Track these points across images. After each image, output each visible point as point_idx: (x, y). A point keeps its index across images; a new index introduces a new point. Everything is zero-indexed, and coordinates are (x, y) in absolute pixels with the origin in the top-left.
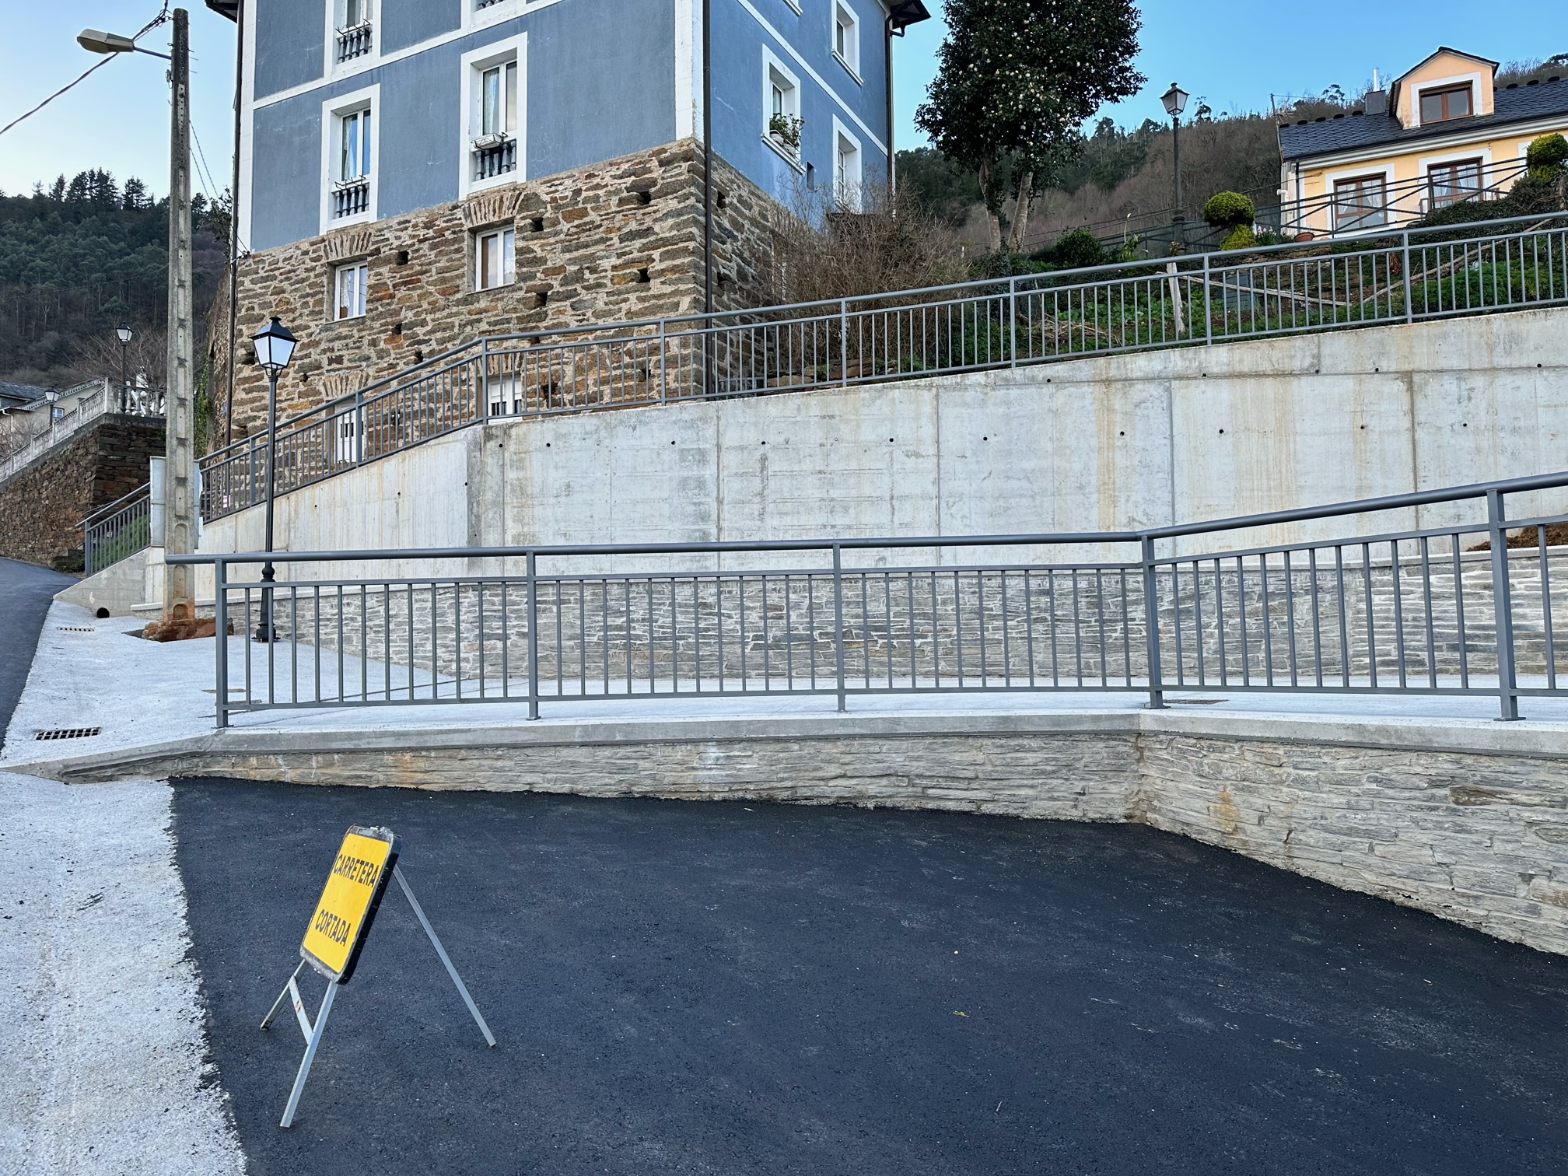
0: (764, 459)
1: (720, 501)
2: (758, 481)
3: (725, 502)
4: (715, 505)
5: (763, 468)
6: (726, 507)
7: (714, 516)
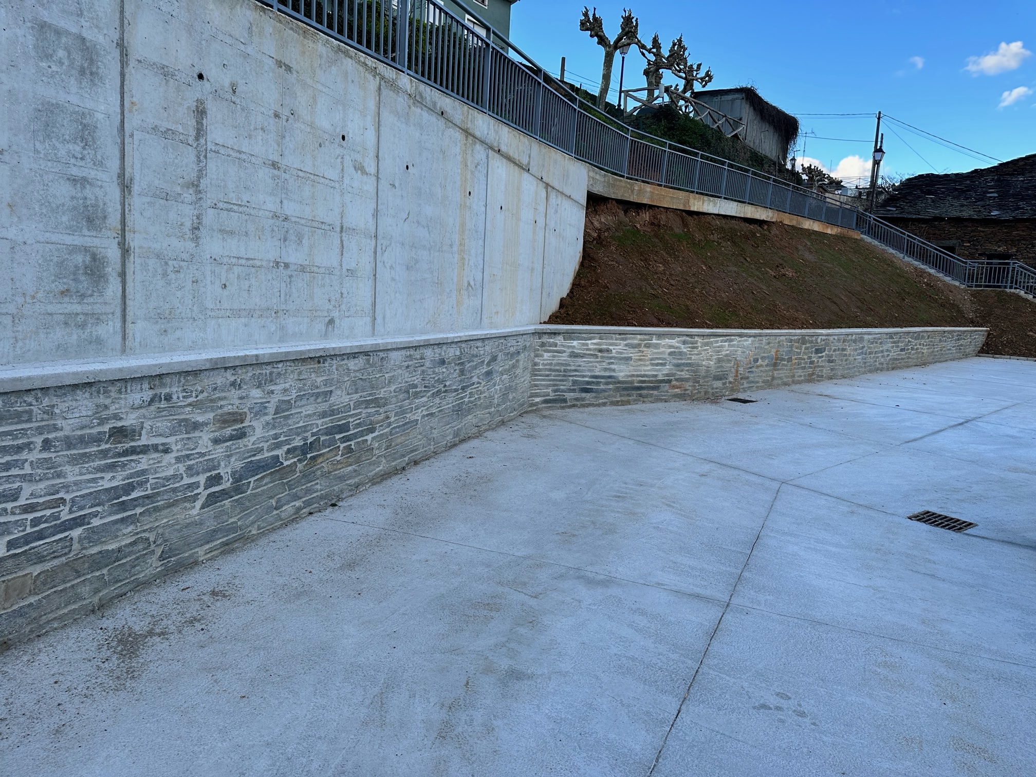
0: (200, 112)
1: (125, 186)
2: (189, 156)
3: (136, 188)
4: (115, 193)
5: (200, 132)
6: (136, 202)
7: (114, 220)
